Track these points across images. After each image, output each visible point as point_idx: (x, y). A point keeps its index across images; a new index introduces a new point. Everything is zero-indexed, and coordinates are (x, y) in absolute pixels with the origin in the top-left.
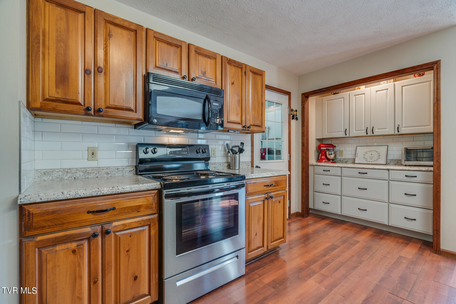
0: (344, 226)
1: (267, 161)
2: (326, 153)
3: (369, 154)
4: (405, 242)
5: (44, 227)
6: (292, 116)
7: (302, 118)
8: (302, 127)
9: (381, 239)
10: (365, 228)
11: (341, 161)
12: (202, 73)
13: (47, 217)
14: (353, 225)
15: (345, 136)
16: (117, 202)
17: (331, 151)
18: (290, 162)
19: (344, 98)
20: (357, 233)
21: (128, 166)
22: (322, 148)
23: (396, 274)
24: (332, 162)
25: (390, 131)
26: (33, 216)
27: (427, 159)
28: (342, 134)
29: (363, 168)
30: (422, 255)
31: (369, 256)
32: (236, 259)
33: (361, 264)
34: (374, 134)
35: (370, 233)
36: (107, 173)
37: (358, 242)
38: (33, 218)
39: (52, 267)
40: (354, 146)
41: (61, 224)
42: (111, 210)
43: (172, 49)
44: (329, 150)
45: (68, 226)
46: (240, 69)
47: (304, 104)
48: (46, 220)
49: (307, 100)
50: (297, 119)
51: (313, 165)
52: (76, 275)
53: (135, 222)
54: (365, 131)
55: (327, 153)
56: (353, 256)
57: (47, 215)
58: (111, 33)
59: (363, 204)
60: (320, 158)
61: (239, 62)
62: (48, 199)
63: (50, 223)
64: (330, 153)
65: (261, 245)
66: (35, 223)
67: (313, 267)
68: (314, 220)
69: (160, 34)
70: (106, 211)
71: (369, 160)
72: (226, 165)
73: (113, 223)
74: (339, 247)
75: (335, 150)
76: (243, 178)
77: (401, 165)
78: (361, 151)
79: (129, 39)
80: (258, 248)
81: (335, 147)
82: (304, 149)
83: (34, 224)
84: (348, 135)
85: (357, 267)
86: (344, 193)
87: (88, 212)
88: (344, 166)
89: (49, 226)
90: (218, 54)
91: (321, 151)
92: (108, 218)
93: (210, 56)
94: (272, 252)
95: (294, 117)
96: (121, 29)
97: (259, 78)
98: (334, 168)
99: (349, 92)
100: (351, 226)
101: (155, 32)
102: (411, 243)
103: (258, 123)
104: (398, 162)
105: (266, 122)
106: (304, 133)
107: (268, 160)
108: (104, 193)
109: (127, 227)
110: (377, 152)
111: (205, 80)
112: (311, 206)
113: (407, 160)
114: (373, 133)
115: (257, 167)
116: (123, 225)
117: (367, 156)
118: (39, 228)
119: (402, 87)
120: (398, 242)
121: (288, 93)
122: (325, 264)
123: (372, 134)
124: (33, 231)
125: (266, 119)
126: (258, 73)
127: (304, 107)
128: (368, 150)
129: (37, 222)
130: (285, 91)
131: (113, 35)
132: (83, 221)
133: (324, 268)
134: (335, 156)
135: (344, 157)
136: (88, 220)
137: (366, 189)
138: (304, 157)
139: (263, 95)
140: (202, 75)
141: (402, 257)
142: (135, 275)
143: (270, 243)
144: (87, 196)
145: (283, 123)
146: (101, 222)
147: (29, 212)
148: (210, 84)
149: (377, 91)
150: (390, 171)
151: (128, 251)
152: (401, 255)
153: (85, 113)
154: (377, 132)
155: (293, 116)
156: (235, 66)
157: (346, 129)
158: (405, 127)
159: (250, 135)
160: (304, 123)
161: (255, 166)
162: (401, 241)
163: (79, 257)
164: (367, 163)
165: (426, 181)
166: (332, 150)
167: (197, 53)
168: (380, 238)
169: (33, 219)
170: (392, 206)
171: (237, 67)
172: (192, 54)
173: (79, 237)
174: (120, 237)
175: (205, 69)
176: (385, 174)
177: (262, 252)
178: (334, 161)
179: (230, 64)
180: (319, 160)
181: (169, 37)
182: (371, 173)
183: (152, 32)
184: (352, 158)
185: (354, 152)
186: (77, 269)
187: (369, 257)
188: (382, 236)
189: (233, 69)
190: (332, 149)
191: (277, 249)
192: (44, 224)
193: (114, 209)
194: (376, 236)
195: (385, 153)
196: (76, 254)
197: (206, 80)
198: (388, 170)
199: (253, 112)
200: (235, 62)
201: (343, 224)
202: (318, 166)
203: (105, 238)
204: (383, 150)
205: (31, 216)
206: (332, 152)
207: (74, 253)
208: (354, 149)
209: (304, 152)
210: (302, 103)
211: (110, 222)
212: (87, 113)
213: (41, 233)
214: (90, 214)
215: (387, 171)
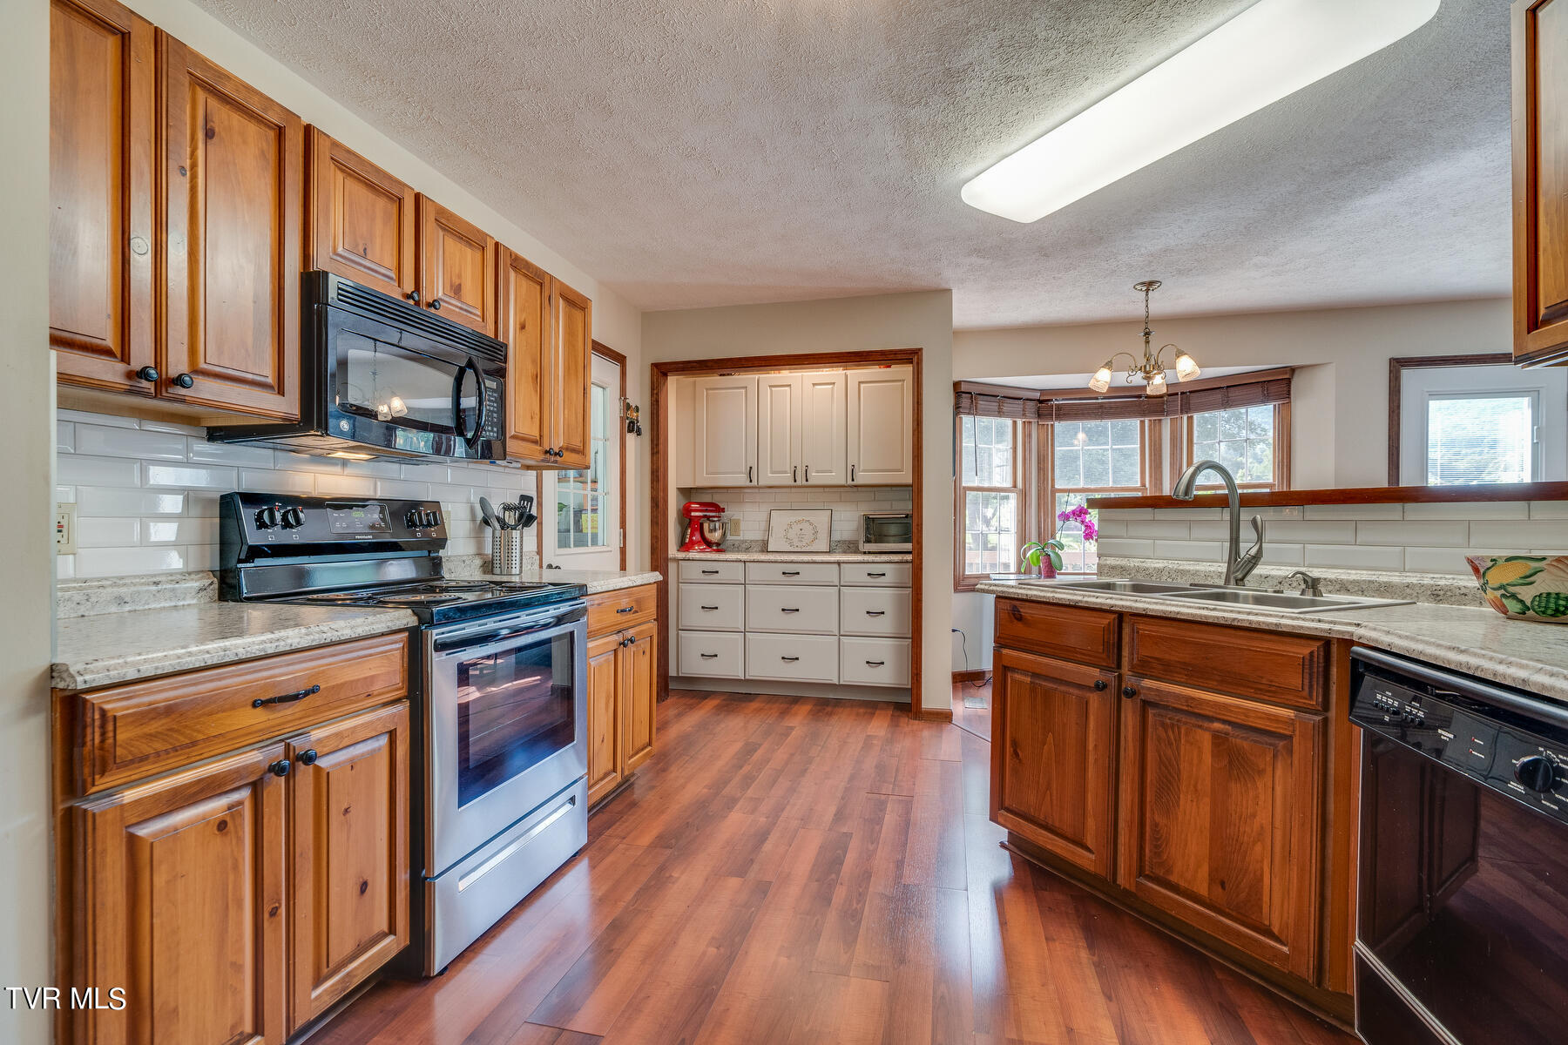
0: (755, 705)
1: (573, 550)
2: (702, 525)
3: (796, 528)
4: (869, 711)
5: (144, 759)
6: (627, 421)
7: (652, 429)
8: (653, 454)
9: (830, 714)
10: (796, 700)
11: (736, 548)
12: (451, 286)
13: (154, 727)
14: (773, 699)
15: (748, 484)
16: (321, 669)
17: (714, 521)
18: (623, 551)
19: (746, 387)
20: (784, 713)
21: (190, 574)
22: (693, 514)
23: (870, 764)
24: (718, 551)
25: (838, 477)
26: (115, 724)
27: (896, 538)
28: (742, 480)
29: (792, 562)
30: (897, 726)
31: (820, 748)
32: (568, 807)
33: (811, 763)
34: (810, 483)
35: (807, 708)
36: (121, 601)
37: (792, 728)
38: (118, 732)
39: (168, 882)
40: (765, 508)
41: (187, 746)
42: (306, 694)
43: (381, 203)
44: (708, 518)
45: (203, 751)
46: (538, 287)
47: (657, 394)
48: (151, 735)
49: (664, 383)
50: (639, 433)
51: (677, 560)
52: (227, 898)
53: (363, 724)
54: (790, 475)
55: (706, 526)
56: (792, 755)
57: (153, 719)
58: (212, 124)
59: (791, 645)
60: (687, 540)
61: (537, 268)
62: (157, 668)
63: (159, 746)
64: (712, 525)
65: (611, 767)
66: (120, 746)
67: (727, 791)
68: (685, 704)
69: (349, 151)
70: (296, 697)
71: (796, 542)
72: (478, 562)
73: (312, 733)
74: (760, 745)
75: (725, 519)
76: (582, 590)
77: (857, 551)
78: (780, 520)
79: (263, 153)
80: (606, 775)
81: (723, 510)
82: (657, 517)
83: (119, 751)
84: (755, 483)
85: (806, 770)
86: (751, 624)
87: (254, 705)
88: (752, 558)
89: (158, 754)
90: (490, 237)
91: (691, 519)
92: (300, 718)
93: (471, 238)
94: (623, 788)
95: (632, 427)
96: (239, 115)
97: (578, 314)
98: (728, 564)
99: (757, 376)
100: (769, 702)
101: (336, 144)
102: (878, 712)
103: (577, 442)
104: (851, 547)
105: (592, 441)
106: (657, 471)
107: (575, 546)
108: (294, 645)
109: (346, 742)
110: (811, 524)
111: (457, 310)
112: (672, 672)
113: (868, 541)
114: (807, 481)
115: (550, 566)
116: (337, 735)
117: (792, 534)
118: (132, 762)
119: (860, 382)
120: (858, 714)
121: (620, 359)
122: (748, 781)
123: (804, 483)
124: (114, 774)
125: (592, 435)
126: (577, 304)
127: (657, 401)
128: (793, 519)
129: (127, 744)
130: (614, 352)
131: (217, 130)
132: (241, 732)
133: (748, 788)
134: (724, 534)
135: (741, 538)
136: (254, 729)
137: (797, 610)
138: (657, 537)
139: (586, 367)
140: (453, 295)
141: (869, 736)
142: (361, 880)
143: (626, 759)
144: (253, 655)
145: (608, 443)
146: (283, 732)
147: (103, 713)
148: (471, 323)
149: (814, 385)
150: (842, 565)
151: (346, 811)
152: (869, 734)
153: (129, 388)
154: (815, 478)
155: (632, 423)
156: (526, 276)
157: (751, 468)
158: (864, 471)
159: (535, 472)
160: (657, 445)
161: (545, 566)
162: (861, 710)
163: (234, 842)
164: (792, 549)
165: (902, 583)
166: (716, 519)
167: (439, 225)
168: (827, 713)
169: (115, 736)
170: (845, 641)
171: (531, 279)
172: (428, 227)
173: (234, 780)
174: (328, 773)
175: (459, 276)
176: (831, 574)
177: (613, 784)
178: (718, 547)
179: (515, 268)
180: (684, 546)
181: (372, 165)
182: (807, 573)
183: (328, 143)
184: (761, 538)
185: (763, 525)
186: (231, 878)
187: (820, 751)
188: (829, 709)
189: (524, 283)
190: (716, 517)
191: (632, 780)
192: (147, 750)
193: (314, 690)
194: (819, 711)
195: (826, 526)
196: (226, 834)
197: (461, 308)
198: (839, 563)
199: (566, 412)
200: (528, 265)
201: (751, 701)
202: (689, 560)
203: (294, 776)
204: (822, 518)
205: (110, 727)
206: (717, 524)
207: (221, 831)
208: (764, 516)
209: (657, 523)
210: (652, 389)
211: (300, 731)
212: (133, 388)
213: (133, 777)
214: (259, 710)
215: (837, 566)
